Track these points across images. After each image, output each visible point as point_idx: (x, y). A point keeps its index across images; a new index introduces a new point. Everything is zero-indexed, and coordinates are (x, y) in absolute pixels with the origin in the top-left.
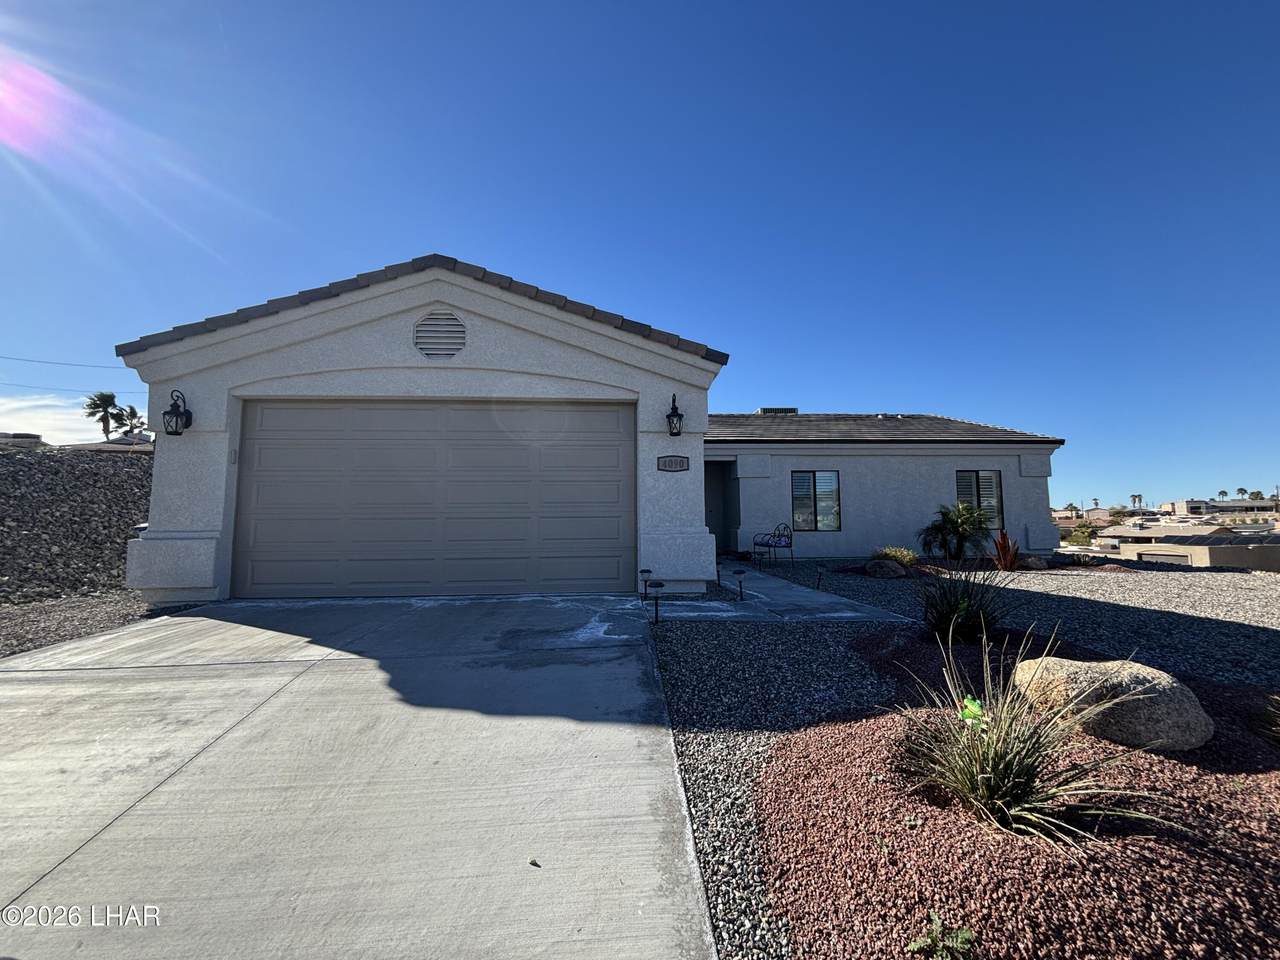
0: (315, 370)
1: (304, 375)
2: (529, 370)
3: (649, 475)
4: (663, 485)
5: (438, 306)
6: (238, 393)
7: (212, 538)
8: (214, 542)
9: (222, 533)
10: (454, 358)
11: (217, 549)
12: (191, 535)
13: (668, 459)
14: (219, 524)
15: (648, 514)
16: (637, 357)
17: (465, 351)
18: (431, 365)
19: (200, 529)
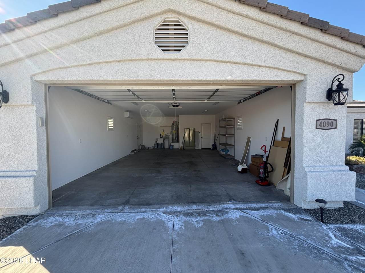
0: (89, 62)
1: (81, 65)
2: (232, 60)
3: (310, 132)
4: (319, 139)
5: (170, 15)
6: (39, 78)
7: (31, 176)
8: (32, 179)
9: (37, 172)
10: (181, 52)
11: (35, 184)
12: (17, 174)
13: (323, 121)
14: (35, 166)
15: (308, 158)
16: (309, 48)
17: (188, 47)
18: (166, 57)
19: (23, 170)
